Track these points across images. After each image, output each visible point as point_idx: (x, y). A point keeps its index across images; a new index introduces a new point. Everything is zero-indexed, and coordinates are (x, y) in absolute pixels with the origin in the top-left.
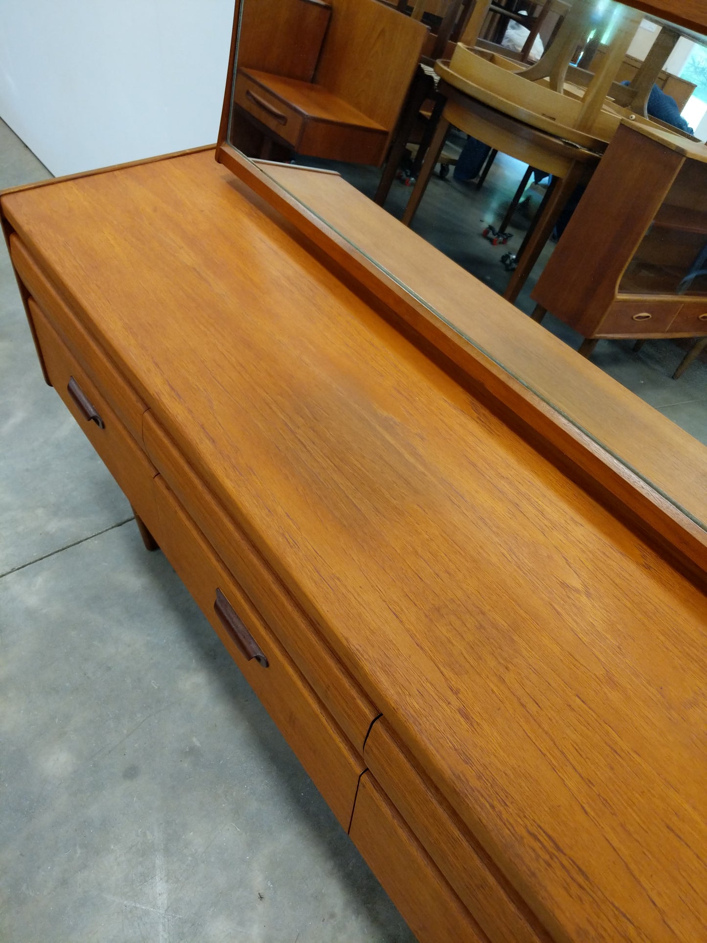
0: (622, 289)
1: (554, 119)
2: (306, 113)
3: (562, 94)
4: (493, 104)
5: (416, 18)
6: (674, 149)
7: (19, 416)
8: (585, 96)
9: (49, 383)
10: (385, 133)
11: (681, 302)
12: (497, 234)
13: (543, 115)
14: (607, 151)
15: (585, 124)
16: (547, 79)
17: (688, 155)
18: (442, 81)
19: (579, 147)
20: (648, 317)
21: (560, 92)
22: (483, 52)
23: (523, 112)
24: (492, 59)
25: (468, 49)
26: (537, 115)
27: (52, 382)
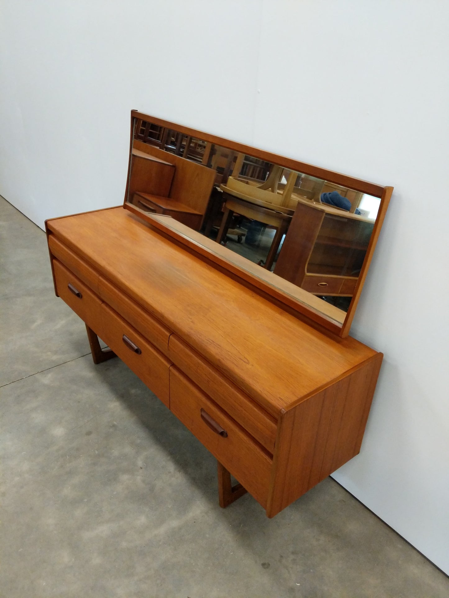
0: (308, 272)
1: (271, 203)
2: (164, 207)
3: (276, 194)
4: (244, 198)
5: (214, 169)
6: (320, 210)
7: (39, 322)
8: (283, 193)
9: (58, 296)
10: (201, 216)
11: (343, 279)
12: (265, 263)
13: (266, 202)
14: (295, 214)
15: (284, 204)
16: (270, 189)
17: (326, 212)
18: (223, 192)
19: (283, 213)
20: (326, 285)
21: (275, 193)
22: (242, 180)
23: (260, 202)
24: (247, 183)
25: (234, 179)
26: (264, 202)
27: (59, 295)
